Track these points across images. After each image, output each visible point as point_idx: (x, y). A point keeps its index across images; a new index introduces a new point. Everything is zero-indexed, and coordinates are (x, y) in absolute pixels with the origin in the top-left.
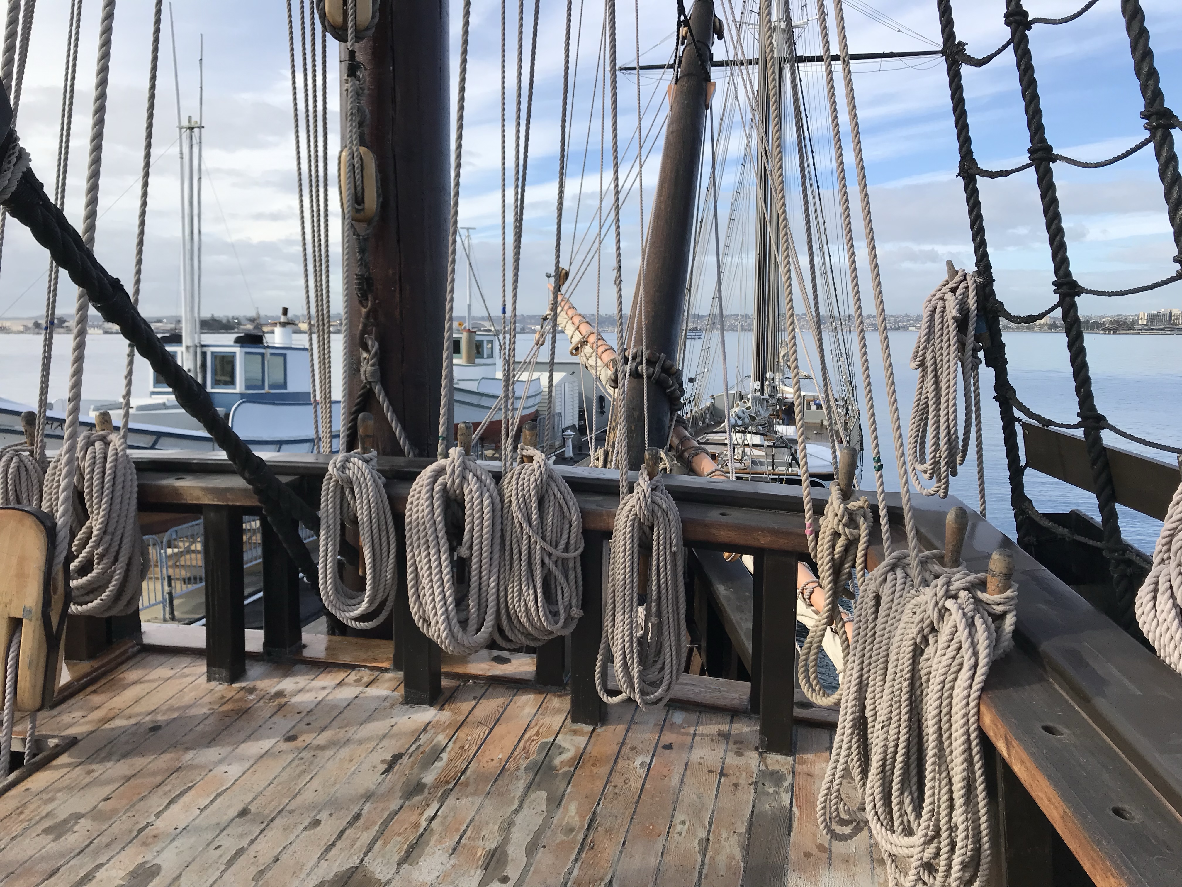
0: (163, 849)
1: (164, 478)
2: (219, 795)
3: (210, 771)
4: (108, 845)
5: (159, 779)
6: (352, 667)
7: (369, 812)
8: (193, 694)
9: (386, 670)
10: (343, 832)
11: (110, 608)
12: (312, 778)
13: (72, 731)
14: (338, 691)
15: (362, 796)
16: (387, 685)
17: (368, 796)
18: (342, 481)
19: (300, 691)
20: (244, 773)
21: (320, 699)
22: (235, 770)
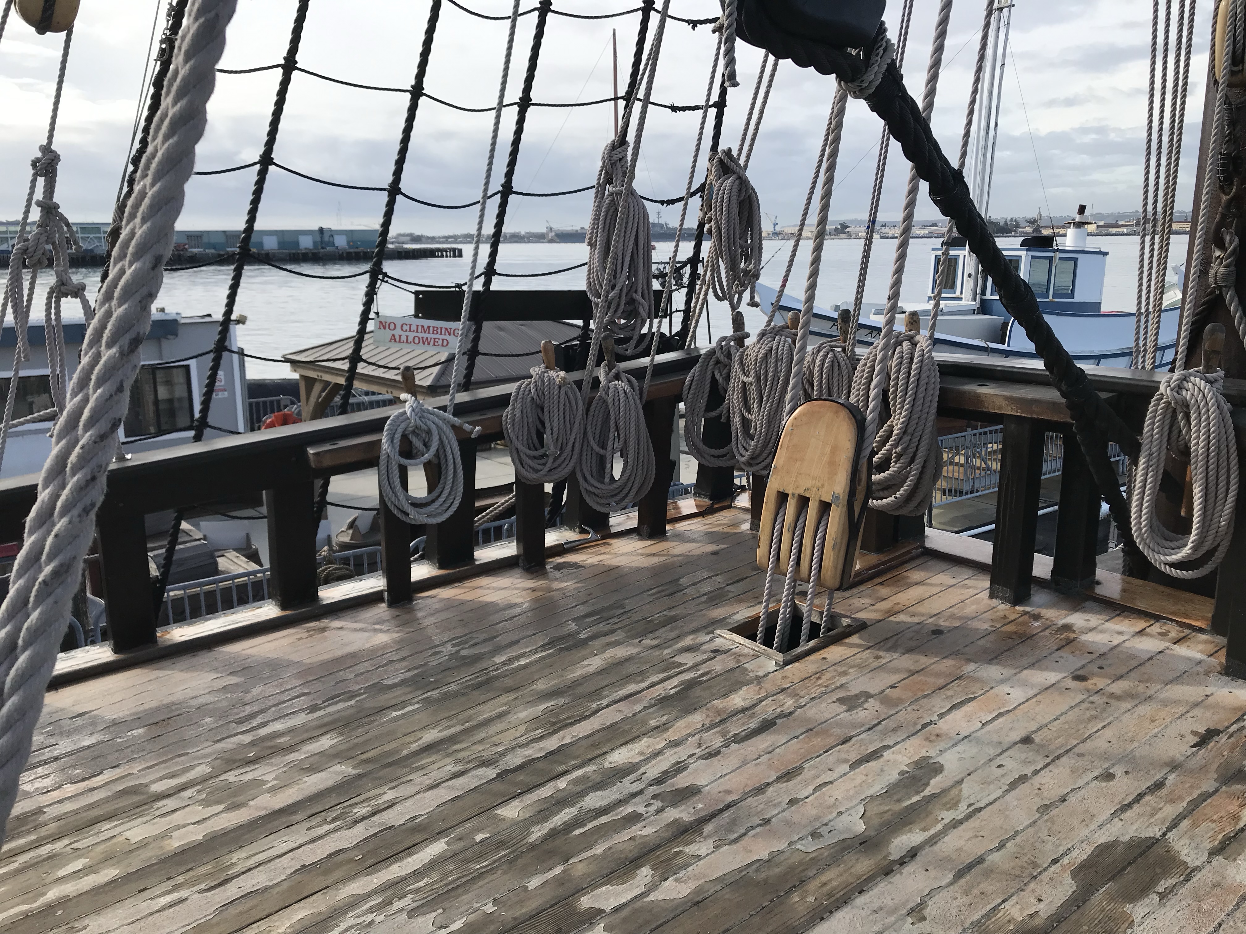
0: (946, 750)
1: (968, 384)
2: (1000, 715)
3: (992, 688)
4: (894, 730)
5: (941, 681)
6: (1157, 618)
7: (1174, 784)
8: (974, 607)
9: (1200, 630)
10: (1140, 796)
11: (900, 507)
12: (1104, 727)
13: (862, 615)
14: (1137, 639)
15: (1166, 764)
16: (1201, 647)
17: (1174, 766)
18: (1176, 403)
19: (1091, 630)
20: (1027, 701)
21: (1115, 642)
22: (1017, 694)
